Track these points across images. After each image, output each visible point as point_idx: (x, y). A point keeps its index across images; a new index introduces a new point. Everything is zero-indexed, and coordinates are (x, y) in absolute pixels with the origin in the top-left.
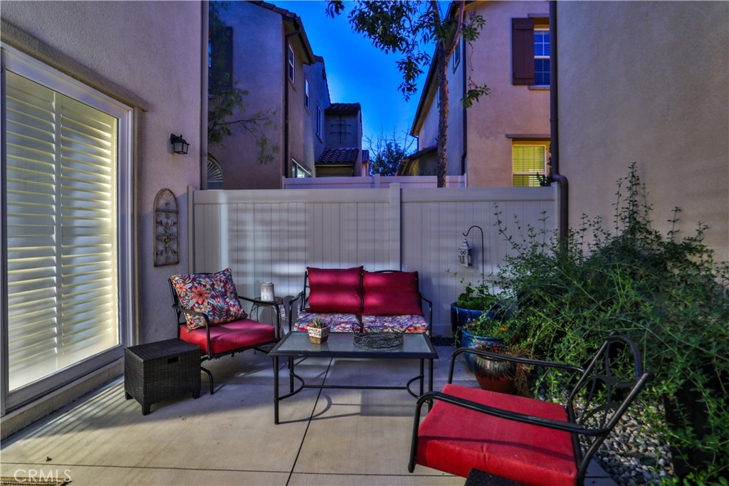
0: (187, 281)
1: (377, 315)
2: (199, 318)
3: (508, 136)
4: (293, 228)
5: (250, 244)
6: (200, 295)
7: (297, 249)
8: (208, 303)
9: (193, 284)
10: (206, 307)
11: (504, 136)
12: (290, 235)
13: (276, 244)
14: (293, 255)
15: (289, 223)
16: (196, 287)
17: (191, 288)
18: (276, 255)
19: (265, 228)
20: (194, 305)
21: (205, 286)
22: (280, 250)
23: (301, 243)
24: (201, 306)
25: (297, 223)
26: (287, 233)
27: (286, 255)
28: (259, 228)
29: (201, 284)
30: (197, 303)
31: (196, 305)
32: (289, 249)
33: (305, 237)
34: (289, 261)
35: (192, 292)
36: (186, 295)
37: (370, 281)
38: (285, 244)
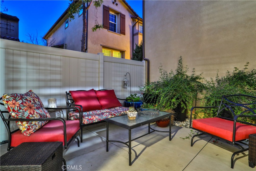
0: (17, 99)
1: (108, 108)
2: (35, 124)
3: (101, 45)
4: (54, 69)
5: (23, 76)
6: (30, 108)
7: (55, 80)
8: (37, 112)
9: (22, 100)
10: (37, 116)
11: (100, 45)
12: (52, 73)
13: (42, 77)
14: (53, 84)
15: (51, 66)
16: (25, 103)
17: (22, 103)
18: (42, 84)
19: (35, 67)
20: (29, 115)
21: (30, 101)
22: (44, 81)
23: (58, 77)
24: (34, 115)
25: (56, 66)
26: (49, 71)
27: (49, 84)
28: (30, 67)
29: (28, 100)
30: (31, 113)
31: (31, 115)
32: (51, 80)
33: (60, 74)
34: (51, 87)
35: (24, 106)
36: (20, 109)
37: (100, 94)
38: (49, 77)
